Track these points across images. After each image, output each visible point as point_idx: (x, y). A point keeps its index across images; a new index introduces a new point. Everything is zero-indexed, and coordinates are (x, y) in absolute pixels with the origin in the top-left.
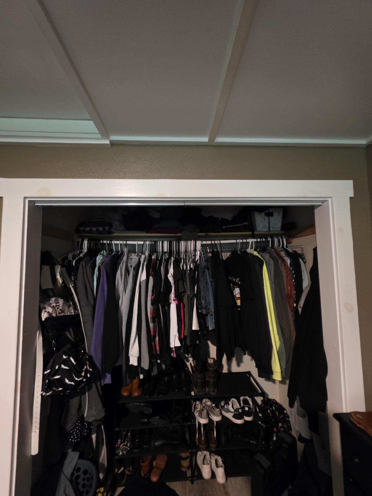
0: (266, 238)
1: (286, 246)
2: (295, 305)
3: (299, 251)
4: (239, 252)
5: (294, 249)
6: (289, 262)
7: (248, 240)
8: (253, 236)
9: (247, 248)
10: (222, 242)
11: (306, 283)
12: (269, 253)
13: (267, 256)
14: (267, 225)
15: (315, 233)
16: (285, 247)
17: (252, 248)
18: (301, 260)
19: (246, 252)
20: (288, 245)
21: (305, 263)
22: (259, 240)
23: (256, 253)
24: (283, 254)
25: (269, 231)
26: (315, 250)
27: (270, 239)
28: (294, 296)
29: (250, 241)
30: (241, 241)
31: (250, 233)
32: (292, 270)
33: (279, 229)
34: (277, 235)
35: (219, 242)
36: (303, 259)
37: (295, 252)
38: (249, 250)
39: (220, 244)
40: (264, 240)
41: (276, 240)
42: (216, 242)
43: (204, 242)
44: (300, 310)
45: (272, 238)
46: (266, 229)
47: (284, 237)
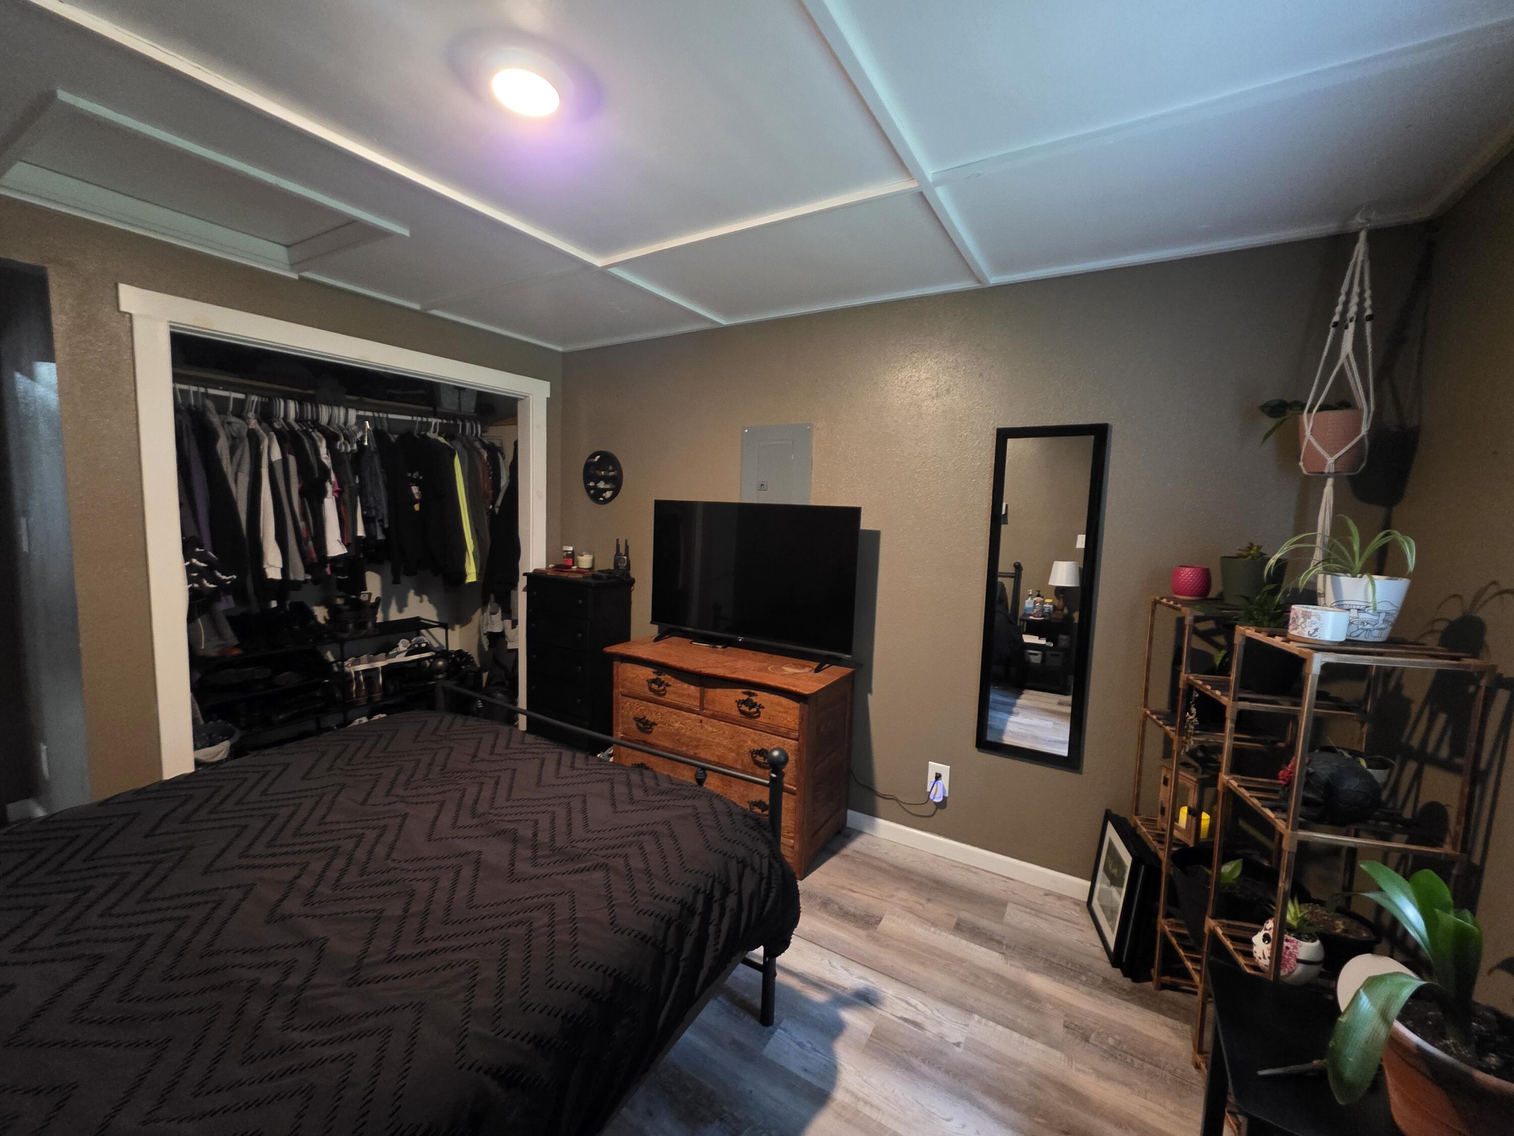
0: (455, 420)
1: (481, 435)
2: (491, 507)
3: (497, 444)
4: (415, 434)
5: (492, 441)
6: (485, 455)
7: (430, 420)
8: (435, 415)
9: (428, 430)
10: (391, 416)
11: (504, 482)
12: (461, 441)
13: (459, 446)
14: (457, 401)
15: (516, 424)
16: (479, 435)
17: (435, 432)
18: (499, 455)
19: (425, 436)
20: (484, 435)
21: (504, 458)
22: (445, 421)
23: (442, 439)
24: (478, 444)
25: (460, 411)
26: (516, 443)
27: (460, 423)
28: (490, 496)
29: (433, 421)
30: (419, 419)
31: (431, 409)
32: (488, 466)
33: (472, 411)
34: (469, 418)
35: (385, 415)
36: (502, 454)
37: (493, 444)
38: (431, 434)
39: (388, 419)
40: (452, 422)
41: (468, 425)
42: (381, 415)
43: (361, 413)
44: (497, 510)
45: (463, 421)
46: (455, 408)
47: (478, 422)
